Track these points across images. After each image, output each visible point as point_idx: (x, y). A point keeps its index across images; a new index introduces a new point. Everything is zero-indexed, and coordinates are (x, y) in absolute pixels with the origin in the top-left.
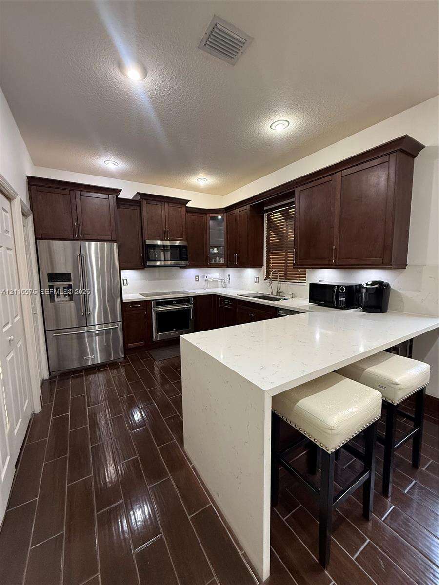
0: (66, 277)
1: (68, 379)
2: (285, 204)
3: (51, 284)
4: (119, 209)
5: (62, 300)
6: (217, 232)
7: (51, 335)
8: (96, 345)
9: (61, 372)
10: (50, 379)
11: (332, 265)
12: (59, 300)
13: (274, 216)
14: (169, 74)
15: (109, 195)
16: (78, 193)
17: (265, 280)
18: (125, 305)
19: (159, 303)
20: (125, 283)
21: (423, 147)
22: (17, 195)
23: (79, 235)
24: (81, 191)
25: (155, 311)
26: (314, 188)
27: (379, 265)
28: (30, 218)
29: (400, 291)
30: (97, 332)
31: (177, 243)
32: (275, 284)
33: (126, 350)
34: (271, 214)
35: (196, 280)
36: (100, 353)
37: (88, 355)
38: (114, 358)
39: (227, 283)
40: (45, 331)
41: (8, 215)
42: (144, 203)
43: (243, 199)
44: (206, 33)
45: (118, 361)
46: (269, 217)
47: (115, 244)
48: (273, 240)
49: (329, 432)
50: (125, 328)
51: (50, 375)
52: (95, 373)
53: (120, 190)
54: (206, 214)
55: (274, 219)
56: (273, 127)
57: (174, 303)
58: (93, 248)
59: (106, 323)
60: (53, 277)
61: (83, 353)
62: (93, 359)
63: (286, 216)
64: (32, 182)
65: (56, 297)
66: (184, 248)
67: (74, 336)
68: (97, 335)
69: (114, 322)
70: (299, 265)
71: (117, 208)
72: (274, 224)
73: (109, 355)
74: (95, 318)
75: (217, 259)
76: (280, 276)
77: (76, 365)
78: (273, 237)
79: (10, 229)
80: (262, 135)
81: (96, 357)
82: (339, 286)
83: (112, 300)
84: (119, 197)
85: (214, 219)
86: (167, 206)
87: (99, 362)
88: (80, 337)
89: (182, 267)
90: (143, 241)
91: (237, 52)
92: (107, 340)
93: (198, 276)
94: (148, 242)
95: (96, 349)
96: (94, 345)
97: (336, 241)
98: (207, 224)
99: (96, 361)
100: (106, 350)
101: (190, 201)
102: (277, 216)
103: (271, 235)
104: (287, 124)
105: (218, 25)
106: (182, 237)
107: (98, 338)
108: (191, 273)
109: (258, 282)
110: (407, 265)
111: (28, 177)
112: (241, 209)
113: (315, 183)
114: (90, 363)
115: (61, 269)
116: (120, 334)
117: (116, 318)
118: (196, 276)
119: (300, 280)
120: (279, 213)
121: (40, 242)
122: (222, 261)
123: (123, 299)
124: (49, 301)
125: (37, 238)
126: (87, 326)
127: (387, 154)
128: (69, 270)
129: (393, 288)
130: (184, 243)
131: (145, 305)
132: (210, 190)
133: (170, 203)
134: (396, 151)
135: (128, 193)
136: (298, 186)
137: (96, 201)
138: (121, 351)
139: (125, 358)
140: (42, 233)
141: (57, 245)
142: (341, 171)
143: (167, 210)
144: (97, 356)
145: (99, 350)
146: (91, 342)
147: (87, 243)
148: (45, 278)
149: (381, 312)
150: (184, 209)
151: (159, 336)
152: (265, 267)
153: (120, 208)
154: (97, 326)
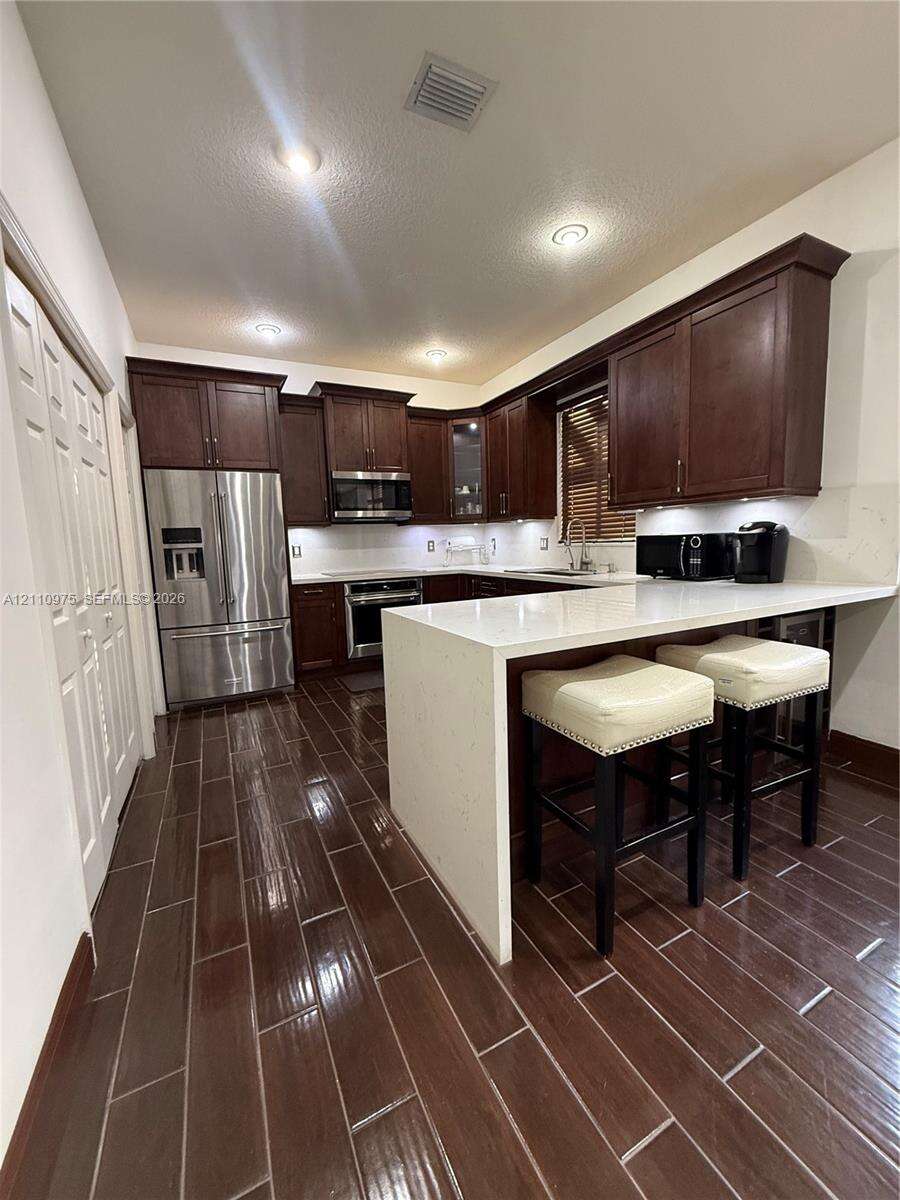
0: (194, 535)
1: (196, 717)
2: (594, 391)
3: (167, 546)
4: (282, 415)
5: (186, 575)
6: (467, 454)
7: (168, 636)
8: (244, 658)
9: (186, 704)
10: (168, 715)
11: (677, 497)
12: (181, 576)
13: (575, 416)
14: (358, 156)
15: (264, 386)
16: (211, 385)
17: (560, 542)
18: (295, 590)
19: (357, 588)
20: (297, 552)
21: (847, 256)
22: (113, 384)
23: (214, 462)
24: (216, 381)
25: (352, 603)
26: (643, 352)
27: (761, 489)
28: (133, 431)
29: (808, 541)
30: (247, 635)
31: (394, 476)
32: (576, 549)
33: (298, 673)
34: (570, 412)
35: (429, 550)
36: (252, 674)
37: (232, 677)
38: (277, 683)
39: (491, 555)
40: (159, 630)
41: (100, 416)
42: (329, 402)
43: (514, 387)
44: (415, 83)
45: (284, 690)
46: (566, 418)
47: (278, 475)
48: (575, 463)
49: (602, 719)
50: (295, 631)
51: (168, 709)
52: (243, 710)
53: (285, 377)
54: (447, 420)
55: (575, 421)
56: (558, 239)
57: (386, 589)
58: (238, 484)
59: (263, 620)
60: (170, 535)
61: (221, 671)
62: (239, 684)
63: (599, 413)
64: (135, 366)
65: (175, 570)
66: (405, 485)
67: (208, 641)
68: (246, 641)
69: (278, 618)
70: (617, 504)
71: (280, 412)
72: (576, 432)
73: (267, 679)
74: (243, 610)
75: (470, 506)
76: (586, 533)
77: (211, 693)
78: (575, 458)
79: (103, 442)
80: (540, 258)
81: (245, 679)
82: (689, 537)
83: (273, 578)
84: (283, 391)
85: (462, 429)
86: (371, 407)
87: (251, 690)
88: (217, 643)
89: (401, 523)
90: (328, 474)
91: (473, 110)
92: (265, 652)
93: (433, 542)
94: (336, 475)
95: (246, 668)
96: (241, 658)
97: (683, 451)
98: (448, 440)
99: (245, 688)
100: (262, 668)
101: (414, 395)
102: (580, 416)
103: (571, 454)
104: (582, 231)
105: (433, 67)
106: (400, 464)
107: (250, 647)
108: (420, 534)
109: (547, 548)
110: (820, 489)
111: (128, 358)
112: (512, 405)
113: (644, 343)
114: (234, 691)
115: (183, 522)
116: (288, 640)
117: (281, 612)
118: (429, 542)
119: (625, 536)
120: (585, 410)
121: (149, 473)
122: (478, 511)
123: (293, 578)
124: (165, 578)
125: (144, 466)
126: (229, 623)
127: (770, 276)
128: (196, 522)
129: (794, 535)
130: (406, 477)
131: (333, 589)
132: (450, 374)
133: (376, 400)
134: (788, 267)
135: (299, 384)
136: (613, 352)
137: (243, 398)
138: (291, 674)
139: (296, 686)
140: (153, 458)
141: (176, 477)
142: (691, 314)
143: (371, 413)
144: (247, 680)
145: (251, 669)
146: (236, 653)
147: (228, 474)
148: (158, 537)
149: (770, 581)
150: (403, 411)
151: (359, 650)
152: (559, 518)
153: (284, 412)
154: (246, 625)
